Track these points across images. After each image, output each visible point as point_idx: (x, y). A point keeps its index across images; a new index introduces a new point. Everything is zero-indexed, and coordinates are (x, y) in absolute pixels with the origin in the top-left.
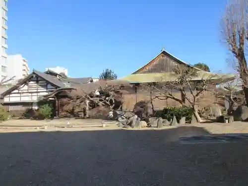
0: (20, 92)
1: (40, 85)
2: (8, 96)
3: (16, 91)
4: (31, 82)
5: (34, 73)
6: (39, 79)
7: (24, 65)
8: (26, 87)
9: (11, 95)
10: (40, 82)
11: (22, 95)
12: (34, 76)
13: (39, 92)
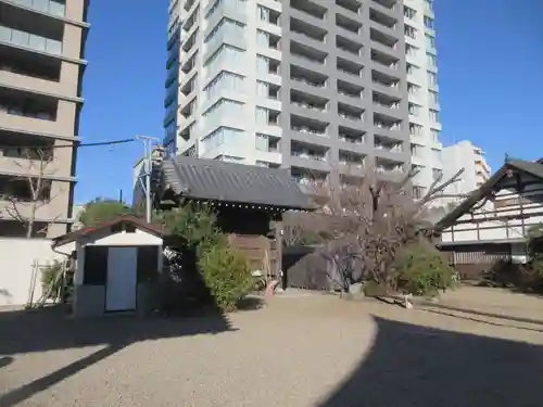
0: (476, 217)
1: (529, 197)
2: (450, 229)
3: (467, 217)
4: (503, 191)
5: (508, 166)
6: (524, 180)
7: (479, 162)
8: (490, 205)
9: (455, 228)
10: (527, 188)
11: (481, 225)
12: (510, 173)
13: (528, 216)
